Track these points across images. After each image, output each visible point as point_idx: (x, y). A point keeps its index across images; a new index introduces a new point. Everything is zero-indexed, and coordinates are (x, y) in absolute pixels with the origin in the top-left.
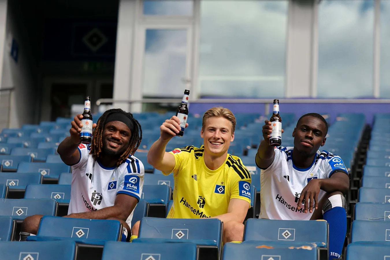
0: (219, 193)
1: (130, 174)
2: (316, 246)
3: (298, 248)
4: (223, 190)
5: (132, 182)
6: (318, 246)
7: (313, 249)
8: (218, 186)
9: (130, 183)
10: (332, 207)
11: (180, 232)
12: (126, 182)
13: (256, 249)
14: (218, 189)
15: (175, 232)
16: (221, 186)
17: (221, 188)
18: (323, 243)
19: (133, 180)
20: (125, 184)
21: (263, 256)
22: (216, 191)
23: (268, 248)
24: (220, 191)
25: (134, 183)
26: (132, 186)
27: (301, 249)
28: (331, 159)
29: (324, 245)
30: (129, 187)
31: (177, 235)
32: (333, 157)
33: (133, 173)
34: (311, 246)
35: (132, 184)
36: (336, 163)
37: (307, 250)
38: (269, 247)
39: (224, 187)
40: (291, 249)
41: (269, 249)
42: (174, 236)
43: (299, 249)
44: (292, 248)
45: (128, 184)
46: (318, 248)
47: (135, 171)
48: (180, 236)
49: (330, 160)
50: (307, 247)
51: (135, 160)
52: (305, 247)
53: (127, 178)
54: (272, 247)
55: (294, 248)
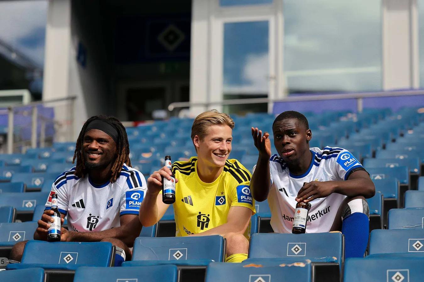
0: (220, 204)
1: (132, 190)
2: (309, 261)
3: (290, 265)
4: (224, 200)
5: (135, 198)
6: (312, 263)
7: (307, 266)
8: (218, 198)
9: (132, 200)
10: (352, 213)
11: (178, 252)
12: (128, 199)
13: (243, 268)
14: (219, 201)
15: (173, 252)
16: (221, 197)
17: (222, 199)
18: (333, 257)
19: (136, 196)
20: (127, 202)
21: (250, 276)
22: (218, 204)
23: (256, 267)
24: (221, 202)
25: (137, 199)
26: (135, 203)
27: (294, 266)
28: (338, 156)
29: (335, 260)
30: (132, 204)
31: (174, 255)
32: (339, 154)
33: (134, 189)
34: (304, 262)
35: (135, 201)
36: (346, 161)
37: (299, 267)
38: (258, 266)
39: (224, 197)
40: (283, 267)
41: (258, 268)
42: (172, 256)
43: (290, 267)
44: (283, 265)
45: (130, 202)
46: (312, 264)
47: (136, 186)
48: (178, 257)
49: (337, 158)
50: (299, 264)
51: (134, 172)
52: (297, 264)
53: (128, 194)
54: (260, 265)
55: (286, 266)
